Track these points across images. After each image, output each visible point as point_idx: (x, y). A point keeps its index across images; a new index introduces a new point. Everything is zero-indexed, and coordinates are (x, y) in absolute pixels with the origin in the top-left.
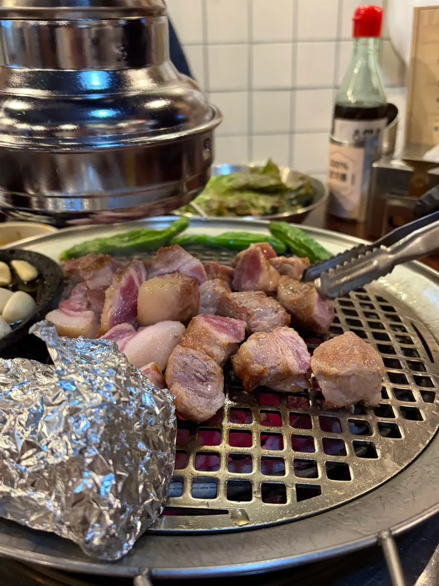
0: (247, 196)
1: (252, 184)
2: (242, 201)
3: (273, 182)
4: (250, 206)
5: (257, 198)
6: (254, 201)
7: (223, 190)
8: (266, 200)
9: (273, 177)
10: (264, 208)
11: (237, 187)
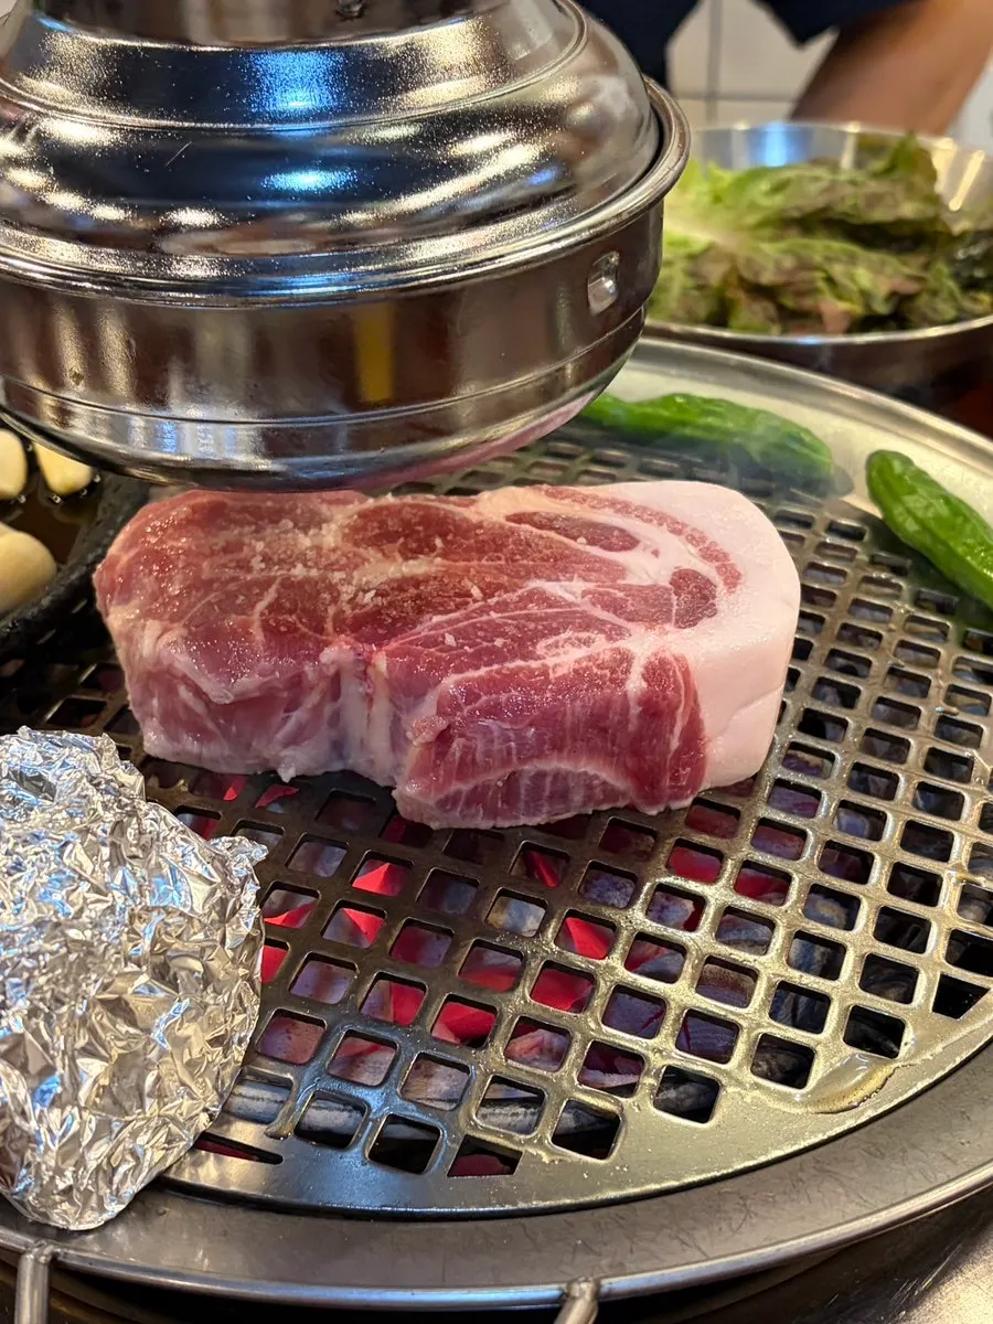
0: (821, 247)
1: (845, 206)
2: (805, 265)
3: (909, 209)
4: (821, 284)
5: (852, 260)
6: (837, 270)
7: (752, 219)
8: (877, 270)
9: (911, 190)
10: (865, 295)
11: (796, 214)
